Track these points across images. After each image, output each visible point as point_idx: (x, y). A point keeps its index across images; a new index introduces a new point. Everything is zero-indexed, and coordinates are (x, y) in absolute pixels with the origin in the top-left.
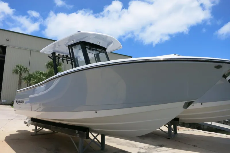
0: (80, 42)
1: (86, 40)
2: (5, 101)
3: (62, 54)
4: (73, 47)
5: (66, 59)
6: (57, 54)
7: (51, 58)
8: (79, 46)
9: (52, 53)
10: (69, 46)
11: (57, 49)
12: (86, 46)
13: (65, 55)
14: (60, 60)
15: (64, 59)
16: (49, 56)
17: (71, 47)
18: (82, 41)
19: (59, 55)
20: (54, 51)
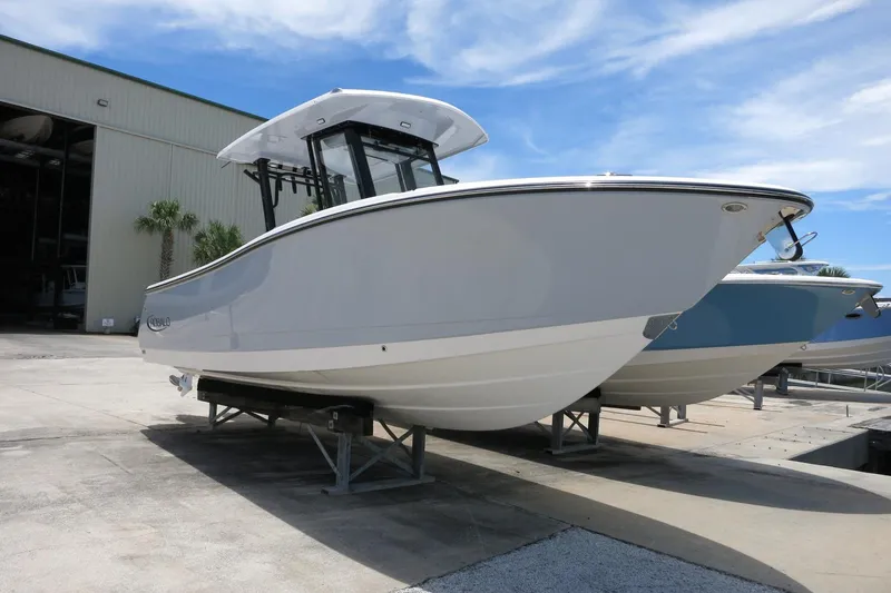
0: (341, 124)
1: (361, 117)
2: (112, 321)
3: (292, 165)
4: (322, 142)
5: (303, 180)
6: (273, 163)
7: (252, 176)
8: (342, 137)
9: (258, 160)
10: (309, 139)
11: (273, 147)
12: (364, 139)
13: (299, 167)
14: (283, 183)
15: (297, 179)
16: (246, 172)
17: (316, 139)
18: (351, 122)
19: (280, 167)
20: (262, 153)
